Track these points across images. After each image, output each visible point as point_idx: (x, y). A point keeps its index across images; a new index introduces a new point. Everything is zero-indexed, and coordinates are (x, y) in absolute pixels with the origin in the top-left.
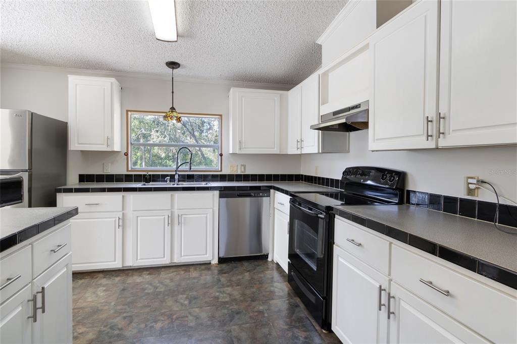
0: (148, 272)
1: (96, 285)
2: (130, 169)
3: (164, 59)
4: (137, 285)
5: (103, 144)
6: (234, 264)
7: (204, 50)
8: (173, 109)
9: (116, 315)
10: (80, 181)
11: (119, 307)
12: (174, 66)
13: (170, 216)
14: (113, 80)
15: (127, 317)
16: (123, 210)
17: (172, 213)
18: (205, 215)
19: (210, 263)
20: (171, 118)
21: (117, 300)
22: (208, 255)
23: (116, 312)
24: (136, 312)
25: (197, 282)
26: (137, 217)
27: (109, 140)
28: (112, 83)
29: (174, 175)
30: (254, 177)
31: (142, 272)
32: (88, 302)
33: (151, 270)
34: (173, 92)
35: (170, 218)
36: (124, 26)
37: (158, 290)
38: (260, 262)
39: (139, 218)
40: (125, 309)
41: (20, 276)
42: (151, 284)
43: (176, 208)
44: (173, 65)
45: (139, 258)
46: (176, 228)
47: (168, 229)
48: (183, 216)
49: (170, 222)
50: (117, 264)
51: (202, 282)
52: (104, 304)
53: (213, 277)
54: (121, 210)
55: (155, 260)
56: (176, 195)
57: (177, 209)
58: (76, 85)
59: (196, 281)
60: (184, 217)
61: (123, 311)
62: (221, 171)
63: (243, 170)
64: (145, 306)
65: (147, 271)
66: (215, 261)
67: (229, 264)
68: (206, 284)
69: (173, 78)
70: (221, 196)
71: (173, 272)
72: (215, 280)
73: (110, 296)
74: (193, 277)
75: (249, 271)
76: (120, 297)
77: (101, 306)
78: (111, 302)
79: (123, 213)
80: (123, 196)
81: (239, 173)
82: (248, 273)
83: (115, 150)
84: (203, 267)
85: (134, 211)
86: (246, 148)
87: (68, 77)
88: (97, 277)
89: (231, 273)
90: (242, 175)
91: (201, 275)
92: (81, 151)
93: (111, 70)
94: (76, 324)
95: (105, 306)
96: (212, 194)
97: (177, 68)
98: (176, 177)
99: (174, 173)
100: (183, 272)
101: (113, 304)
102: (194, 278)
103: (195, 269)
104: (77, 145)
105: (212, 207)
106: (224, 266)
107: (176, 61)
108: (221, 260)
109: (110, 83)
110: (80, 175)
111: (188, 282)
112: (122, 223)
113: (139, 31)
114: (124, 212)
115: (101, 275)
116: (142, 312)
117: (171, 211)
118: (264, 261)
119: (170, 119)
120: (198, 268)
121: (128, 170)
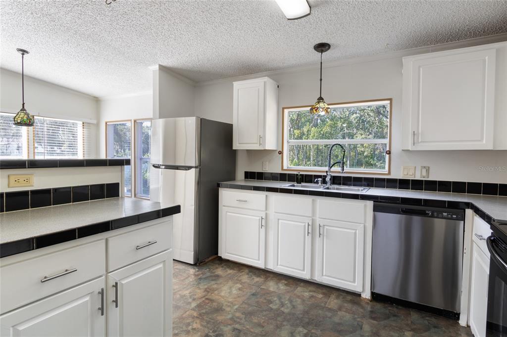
0: (286, 282)
1: (237, 280)
2: (285, 168)
3: (309, 43)
4: (268, 294)
5: (257, 143)
6: (395, 309)
7: (351, 15)
8: (321, 99)
9: (230, 322)
10: (245, 178)
11: (238, 314)
12: (323, 49)
13: (310, 224)
14: (266, 79)
15: (237, 329)
16: (266, 209)
17: (313, 221)
18: (354, 231)
19: (360, 295)
20: (316, 110)
21: (242, 304)
22: (356, 284)
23: (232, 319)
24: (247, 328)
25: (330, 318)
26: (279, 219)
27: (262, 139)
28: (265, 82)
29: (325, 177)
30: (443, 186)
31: (281, 279)
32: (220, 296)
33: (290, 280)
34: (321, 80)
35: (310, 227)
36: (255, 17)
37: (282, 309)
38: (442, 322)
39: (280, 221)
40: (241, 319)
41: (76, 270)
42: (280, 298)
43: (318, 216)
44: (322, 47)
45: (279, 264)
46: (318, 240)
47: (308, 239)
48: (326, 227)
49: (310, 231)
50: (260, 264)
51: (336, 319)
52: (229, 304)
53: (354, 319)
54: (264, 209)
55: (294, 270)
56: (318, 200)
57: (319, 218)
58: (238, 90)
59: (329, 314)
60: (327, 229)
61: (238, 320)
62: (389, 173)
63: (424, 173)
64: (260, 325)
65: (285, 280)
66: (367, 295)
67: (386, 305)
68: (339, 324)
69: (321, 63)
70: (376, 209)
71: (310, 291)
72: (356, 323)
73: (239, 297)
74: (329, 307)
75: (412, 330)
76: (246, 302)
77: (227, 305)
78: (235, 305)
79: (266, 214)
80: (266, 196)
81: (418, 177)
82: (411, 333)
83: (267, 149)
84: (349, 298)
85: (276, 213)
86: (424, 142)
87: (233, 84)
88: (242, 272)
89: (382, 323)
90: (422, 181)
91: (340, 309)
92: (247, 150)
93: (269, 70)
94: (198, 316)
95: (229, 306)
96: (363, 205)
97: (326, 51)
98: (328, 179)
99: (325, 174)
100: (320, 296)
101: (236, 307)
102: (330, 310)
103: (337, 297)
104: (238, 145)
105: (363, 222)
106: (378, 306)
107: (324, 42)
108: (376, 297)
109: (263, 83)
110: (245, 172)
111: (320, 312)
112: (265, 223)
113: (271, 17)
114: (266, 212)
115: (247, 271)
116: (252, 330)
117: (313, 219)
118: (451, 321)
119: (315, 112)
120: (341, 297)
121: (282, 169)
